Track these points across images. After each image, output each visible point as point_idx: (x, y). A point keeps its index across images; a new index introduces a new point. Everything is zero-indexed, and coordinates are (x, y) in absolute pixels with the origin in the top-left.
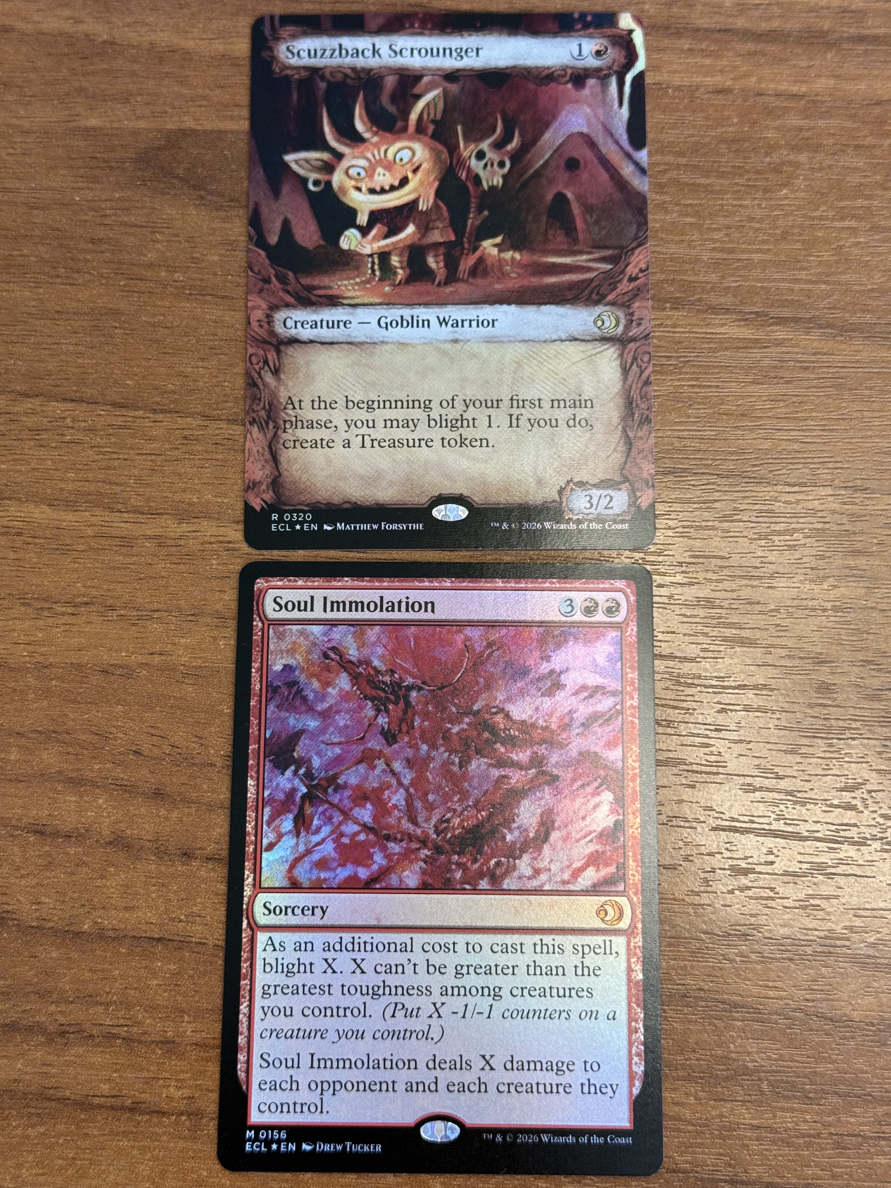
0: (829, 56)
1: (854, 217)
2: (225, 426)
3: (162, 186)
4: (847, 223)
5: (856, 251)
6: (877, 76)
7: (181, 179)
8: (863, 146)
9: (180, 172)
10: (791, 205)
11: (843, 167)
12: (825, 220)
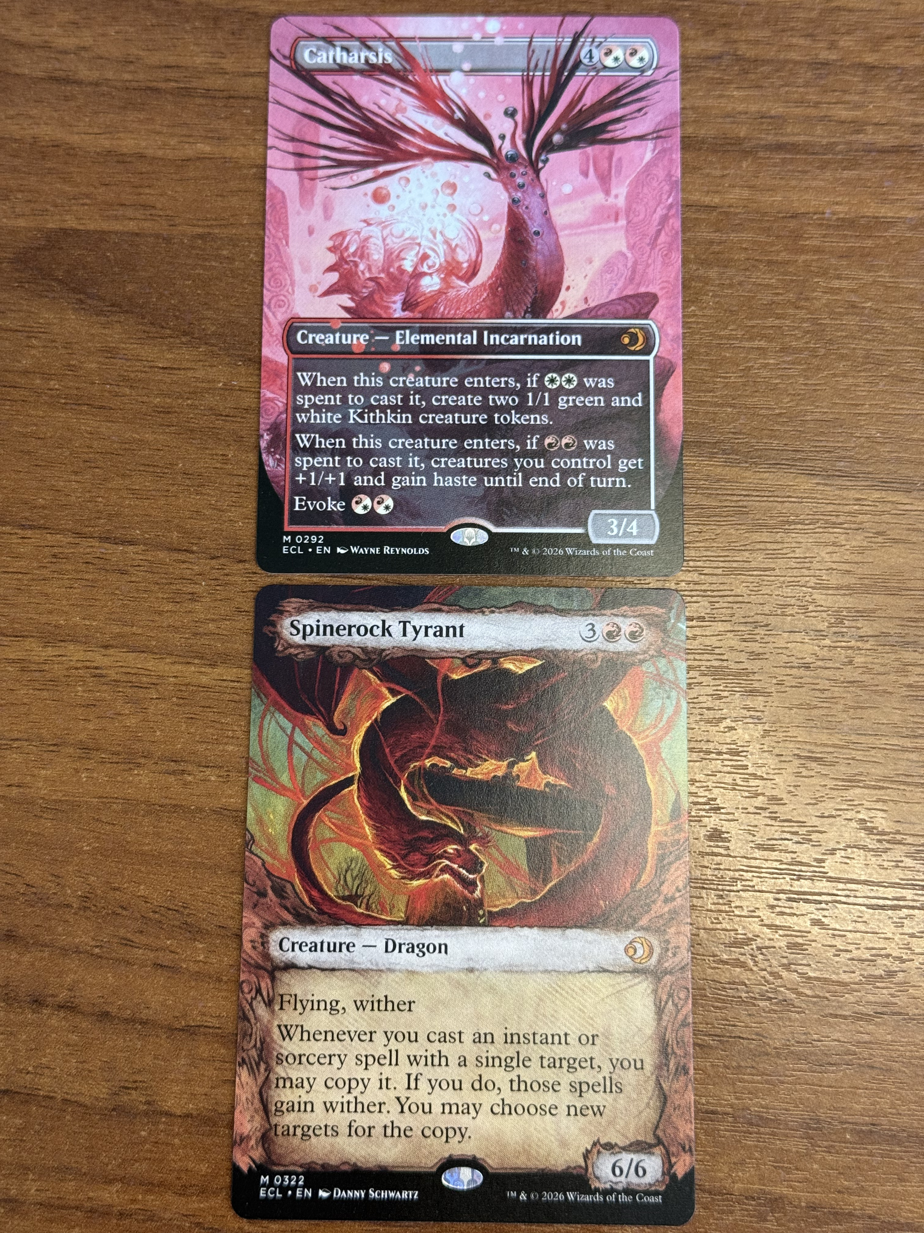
0: (744, 165)
1: (763, 337)
2: (97, 544)
3: (41, 288)
4: (757, 343)
5: (764, 373)
6: (794, 187)
7: (60, 282)
8: (776, 262)
9: (60, 274)
10: (698, 323)
11: (754, 284)
12: (734, 339)
